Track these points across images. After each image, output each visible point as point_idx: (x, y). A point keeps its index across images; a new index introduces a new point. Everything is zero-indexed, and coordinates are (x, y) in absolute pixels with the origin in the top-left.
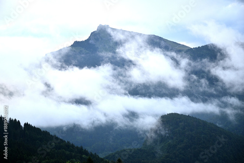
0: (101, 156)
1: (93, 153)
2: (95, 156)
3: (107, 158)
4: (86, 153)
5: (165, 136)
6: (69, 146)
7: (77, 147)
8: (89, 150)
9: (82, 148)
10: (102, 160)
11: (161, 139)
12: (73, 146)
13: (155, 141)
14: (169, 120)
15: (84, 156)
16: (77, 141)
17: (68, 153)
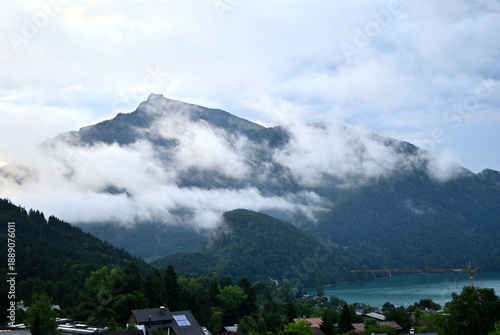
0: (148, 261)
1: (138, 257)
2: (140, 261)
3: (155, 263)
4: (128, 256)
5: (229, 237)
6: (106, 247)
7: (117, 249)
8: (132, 252)
9: (123, 250)
10: (149, 265)
11: (224, 241)
12: (111, 247)
13: (217, 243)
14: (235, 218)
15: (125, 260)
16: (116, 242)
17: (104, 255)
